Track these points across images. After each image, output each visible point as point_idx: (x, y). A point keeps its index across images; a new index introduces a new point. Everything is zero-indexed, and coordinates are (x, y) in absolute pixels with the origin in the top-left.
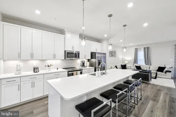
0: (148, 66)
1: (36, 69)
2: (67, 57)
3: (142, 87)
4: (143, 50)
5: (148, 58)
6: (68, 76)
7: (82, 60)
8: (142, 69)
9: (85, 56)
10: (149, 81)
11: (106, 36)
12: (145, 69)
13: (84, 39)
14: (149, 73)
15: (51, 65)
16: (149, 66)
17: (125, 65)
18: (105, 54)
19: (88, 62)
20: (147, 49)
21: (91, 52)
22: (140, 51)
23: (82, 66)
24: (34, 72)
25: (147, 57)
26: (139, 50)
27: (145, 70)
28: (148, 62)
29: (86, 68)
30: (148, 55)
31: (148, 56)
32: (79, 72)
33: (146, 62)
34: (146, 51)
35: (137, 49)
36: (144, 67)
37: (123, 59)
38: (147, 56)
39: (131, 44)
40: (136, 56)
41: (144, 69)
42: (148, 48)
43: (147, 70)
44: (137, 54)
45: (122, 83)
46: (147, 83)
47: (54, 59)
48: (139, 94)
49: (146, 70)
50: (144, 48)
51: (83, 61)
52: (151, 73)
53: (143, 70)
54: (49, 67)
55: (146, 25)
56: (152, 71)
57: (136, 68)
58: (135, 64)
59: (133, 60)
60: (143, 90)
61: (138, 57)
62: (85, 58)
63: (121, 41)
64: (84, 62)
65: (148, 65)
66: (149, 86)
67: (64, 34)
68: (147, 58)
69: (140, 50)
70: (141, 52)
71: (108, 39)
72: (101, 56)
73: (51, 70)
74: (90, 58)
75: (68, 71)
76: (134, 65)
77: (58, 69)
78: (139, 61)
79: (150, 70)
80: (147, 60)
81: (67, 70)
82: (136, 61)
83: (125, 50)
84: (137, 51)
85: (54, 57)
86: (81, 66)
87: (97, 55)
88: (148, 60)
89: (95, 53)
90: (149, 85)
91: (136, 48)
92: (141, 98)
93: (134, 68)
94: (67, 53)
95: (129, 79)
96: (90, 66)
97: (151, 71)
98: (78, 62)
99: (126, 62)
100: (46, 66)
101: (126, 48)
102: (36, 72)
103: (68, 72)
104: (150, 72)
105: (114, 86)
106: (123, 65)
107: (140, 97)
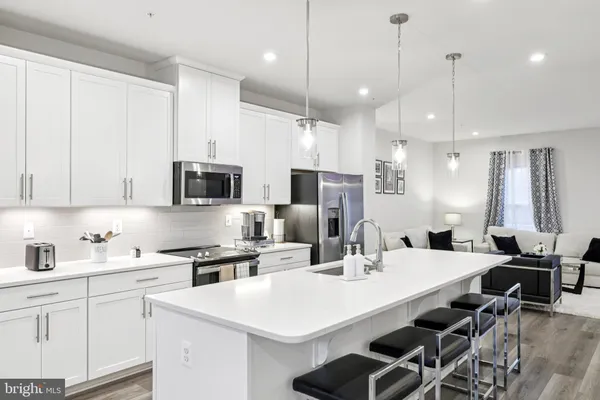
0: (548, 237)
1: (47, 251)
2: (187, 196)
3: (522, 327)
4: (525, 158)
5: (547, 197)
6: (194, 285)
7: (248, 209)
8: (524, 252)
9: (266, 187)
10: (549, 302)
11: (364, 92)
12: (536, 250)
13: (308, 125)
14: (549, 265)
15: (110, 233)
16: (553, 235)
17: (448, 234)
18: (359, 178)
19: (276, 221)
20: (542, 157)
21: (292, 170)
22: (516, 166)
23: (253, 239)
24: (37, 269)
25: (544, 194)
26: (509, 160)
27: (534, 256)
28: (549, 220)
29: (271, 248)
30: (547, 187)
31: (547, 191)
32: (243, 267)
33: (540, 218)
34: (542, 168)
35: (500, 154)
36: (533, 240)
37: (435, 202)
38: (543, 189)
39: (475, 134)
40: (498, 190)
41: (530, 252)
42: (549, 151)
43: (544, 253)
44: (499, 180)
45: (445, 306)
46: (543, 312)
47: (126, 206)
48: (513, 353)
49: (538, 254)
50: (533, 151)
51: (255, 215)
52: (560, 267)
53: (527, 255)
54: (102, 244)
55: (537, 58)
56: (564, 261)
57: (494, 248)
58: (490, 228)
59: (485, 208)
60: (528, 340)
61: (503, 194)
62: (266, 197)
63: (431, 117)
64: (259, 220)
65: (549, 230)
66: (553, 322)
67: (173, 82)
68: (543, 199)
69: (515, 158)
70: (518, 170)
71: (369, 108)
72: (341, 190)
73: (109, 259)
74: (287, 200)
75: (194, 263)
76: (486, 233)
77: (138, 255)
78: (508, 214)
79: (556, 253)
80: (543, 210)
81: (192, 259)
82: (496, 215)
83: (453, 164)
84: (500, 164)
85: (127, 195)
86: (246, 239)
87: (322, 184)
88: (547, 211)
89: (315, 174)
90: (551, 319)
91: (496, 149)
92: (519, 364)
93: (486, 245)
94: (186, 172)
95: (471, 291)
96: (285, 240)
97: (558, 257)
98: (229, 217)
99: (452, 219)
100: (85, 239)
101: (457, 155)
102: (48, 269)
103: (196, 266)
104: (554, 261)
105: (415, 316)
106: (435, 232)
107: (517, 361)
